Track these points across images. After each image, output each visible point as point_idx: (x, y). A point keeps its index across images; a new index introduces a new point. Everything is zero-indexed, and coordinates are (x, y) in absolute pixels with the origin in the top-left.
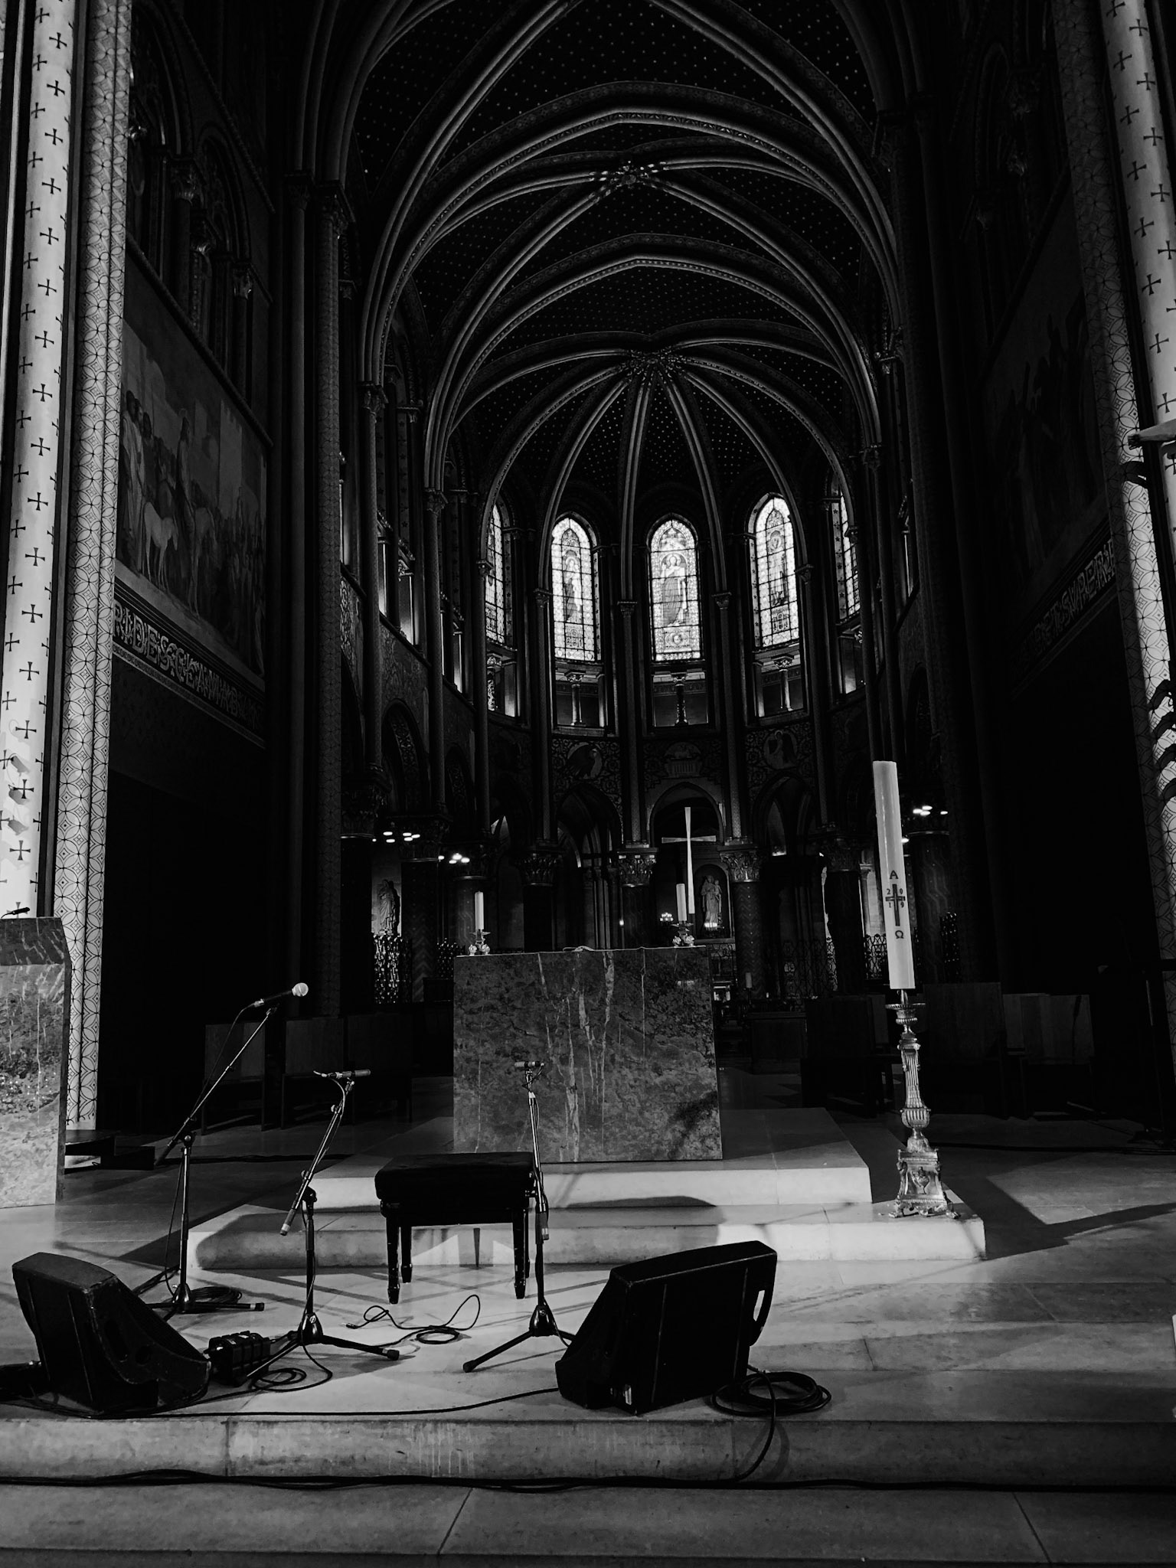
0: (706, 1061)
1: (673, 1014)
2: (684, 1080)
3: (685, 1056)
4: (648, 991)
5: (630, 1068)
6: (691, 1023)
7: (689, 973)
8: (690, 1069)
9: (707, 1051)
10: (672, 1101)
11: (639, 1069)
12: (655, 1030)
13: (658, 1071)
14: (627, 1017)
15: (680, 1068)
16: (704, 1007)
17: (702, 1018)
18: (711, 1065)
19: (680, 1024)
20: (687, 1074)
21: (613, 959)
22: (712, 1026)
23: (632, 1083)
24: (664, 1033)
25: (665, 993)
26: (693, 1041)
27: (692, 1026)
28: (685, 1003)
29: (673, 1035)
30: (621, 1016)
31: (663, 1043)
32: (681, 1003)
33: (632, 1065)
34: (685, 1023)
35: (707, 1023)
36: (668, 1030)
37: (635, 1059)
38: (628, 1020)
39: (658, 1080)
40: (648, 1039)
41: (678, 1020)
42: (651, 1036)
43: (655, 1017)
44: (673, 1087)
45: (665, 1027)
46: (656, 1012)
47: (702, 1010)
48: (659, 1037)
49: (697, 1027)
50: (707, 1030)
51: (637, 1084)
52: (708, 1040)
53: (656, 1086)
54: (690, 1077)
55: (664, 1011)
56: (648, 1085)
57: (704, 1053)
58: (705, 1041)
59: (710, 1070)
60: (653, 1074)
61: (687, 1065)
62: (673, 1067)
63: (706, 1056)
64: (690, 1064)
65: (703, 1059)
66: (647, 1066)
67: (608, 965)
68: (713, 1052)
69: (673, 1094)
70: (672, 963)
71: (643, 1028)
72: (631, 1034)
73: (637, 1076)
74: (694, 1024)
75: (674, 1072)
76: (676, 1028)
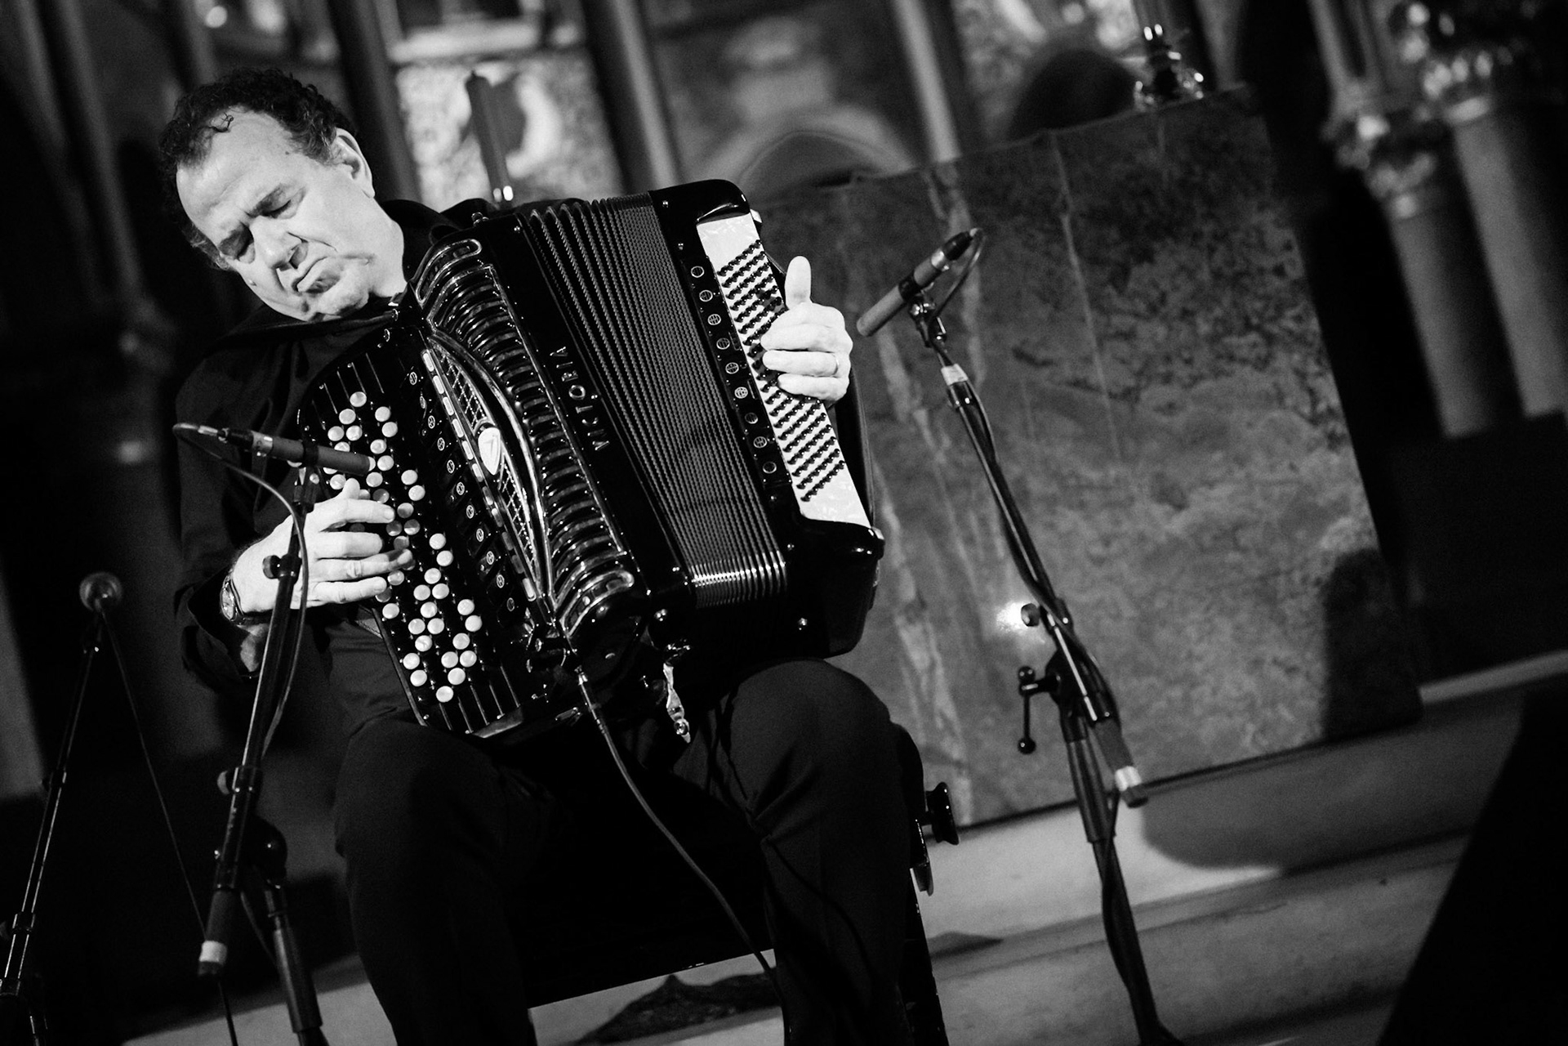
0: (1317, 433)
1: (1186, 314)
2: (1260, 504)
3: (1249, 433)
4: (1092, 261)
5: (1082, 505)
6: (1248, 327)
7: (1213, 175)
8: (1272, 468)
9: (1314, 403)
10: (1234, 576)
11: (1110, 505)
12: (1139, 374)
13: (1172, 497)
14: (1042, 354)
15: (1239, 474)
16: (1279, 271)
17: (1280, 310)
18: (1333, 441)
19: (1214, 339)
20: (1269, 484)
21: (962, 185)
22: (1314, 325)
23: (1097, 550)
24: (1167, 379)
25: (1146, 256)
26: (1261, 382)
27: (1253, 337)
28: (1217, 275)
29: (1196, 379)
30: (1020, 355)
31: (1171, 408)
32: (1205, 275)
33: (1087, 496)
34: (1229, 332)
35: (1298, 319)
36: (1181, 371)
37: (1094, 476)
38: (1046, 363)
39: (1178, 524)
40: (1123, 407)
41: (1204, 328)
42: (1129, 395)
43: (1128, 336)
44: (1229, 534)
45: (1168, 359)
46: (1130, 321)
47: (1276, 283)
48: (1155, 394)
49: (1270, 339)
50: (1300, 339)
51: (1115, 547)
52: (1313, 368)
53: (1176, 543)
54: (1277, 491)
55: (1153, 310)
56: (1149, 548)
57: (1306, 410)
58: (1301, 375)
59: (1335, 459)
60: (1158, 510)
61: (1259, 458)
62: (1216, 474)
63: (1314, 420)
64: (1269, 452)
65: (1307, 431)
66: (1135, 490)
67: (947, 207)
68: (1334, 400)
69: (1233, 557)
70: (1153, 157)
71: (1100, 374)
72: (1065, 406)
73: (1107, 528)
74: (1258, 329)
75: (1222, 491)
76: (1203, 356)
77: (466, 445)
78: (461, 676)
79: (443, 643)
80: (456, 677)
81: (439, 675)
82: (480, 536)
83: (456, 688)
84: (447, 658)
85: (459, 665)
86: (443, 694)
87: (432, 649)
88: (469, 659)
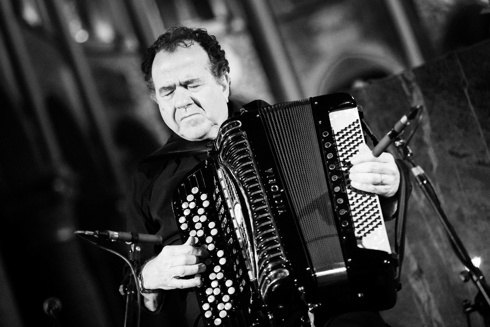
77: (231, 211)
78: (225, 313)
79: (219, 299)
80: (223, 314)
81: (216, 313)
82: (235, 252)
83: (222, 319)
84: (220, 305)
85: (224, 309)
86: (217, 322)
87: (215, 302)
88: (228, 306)
